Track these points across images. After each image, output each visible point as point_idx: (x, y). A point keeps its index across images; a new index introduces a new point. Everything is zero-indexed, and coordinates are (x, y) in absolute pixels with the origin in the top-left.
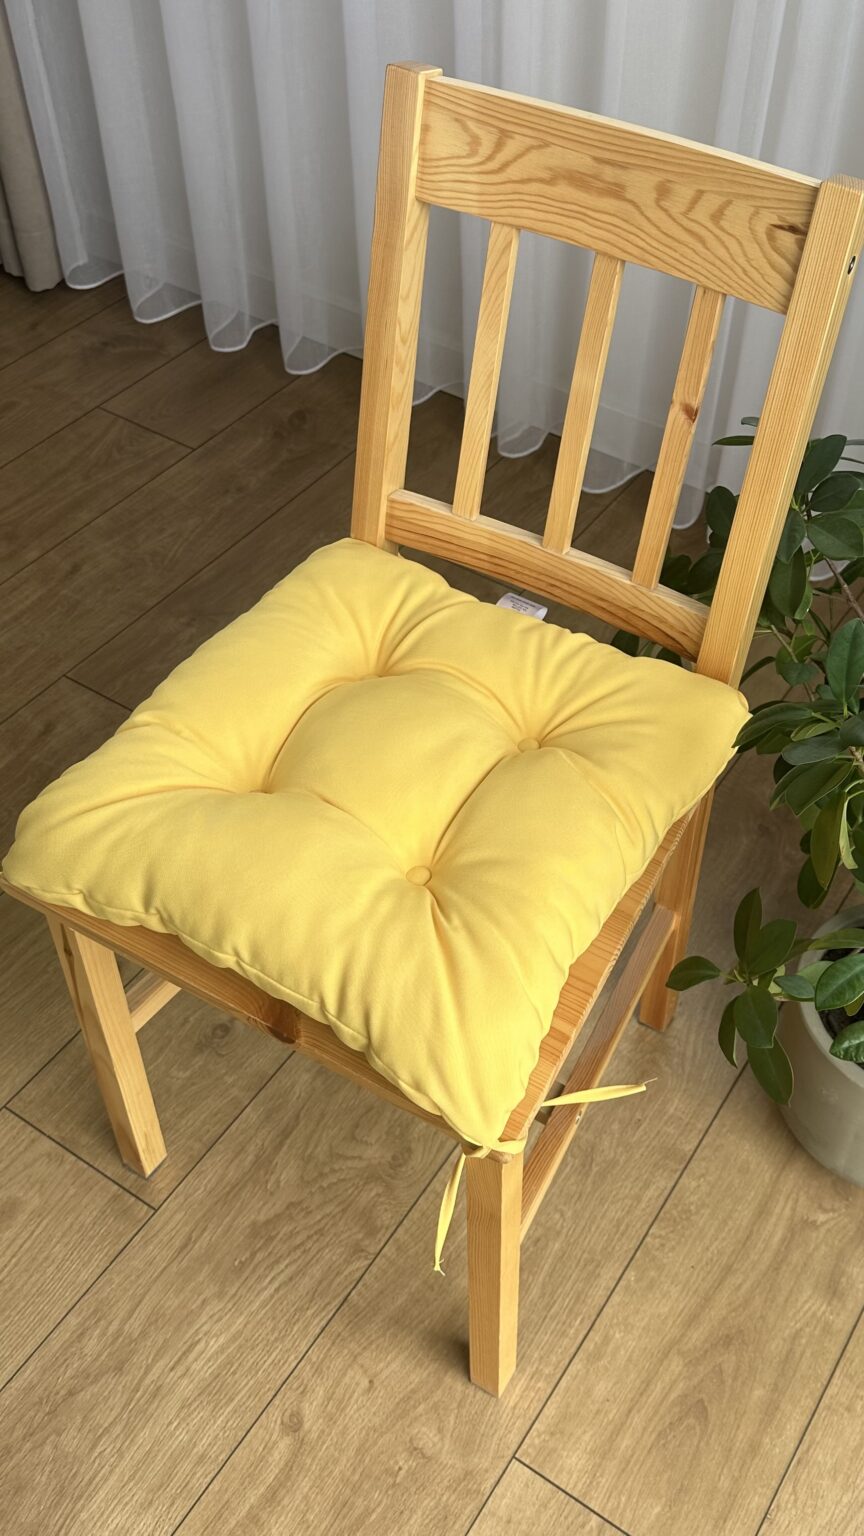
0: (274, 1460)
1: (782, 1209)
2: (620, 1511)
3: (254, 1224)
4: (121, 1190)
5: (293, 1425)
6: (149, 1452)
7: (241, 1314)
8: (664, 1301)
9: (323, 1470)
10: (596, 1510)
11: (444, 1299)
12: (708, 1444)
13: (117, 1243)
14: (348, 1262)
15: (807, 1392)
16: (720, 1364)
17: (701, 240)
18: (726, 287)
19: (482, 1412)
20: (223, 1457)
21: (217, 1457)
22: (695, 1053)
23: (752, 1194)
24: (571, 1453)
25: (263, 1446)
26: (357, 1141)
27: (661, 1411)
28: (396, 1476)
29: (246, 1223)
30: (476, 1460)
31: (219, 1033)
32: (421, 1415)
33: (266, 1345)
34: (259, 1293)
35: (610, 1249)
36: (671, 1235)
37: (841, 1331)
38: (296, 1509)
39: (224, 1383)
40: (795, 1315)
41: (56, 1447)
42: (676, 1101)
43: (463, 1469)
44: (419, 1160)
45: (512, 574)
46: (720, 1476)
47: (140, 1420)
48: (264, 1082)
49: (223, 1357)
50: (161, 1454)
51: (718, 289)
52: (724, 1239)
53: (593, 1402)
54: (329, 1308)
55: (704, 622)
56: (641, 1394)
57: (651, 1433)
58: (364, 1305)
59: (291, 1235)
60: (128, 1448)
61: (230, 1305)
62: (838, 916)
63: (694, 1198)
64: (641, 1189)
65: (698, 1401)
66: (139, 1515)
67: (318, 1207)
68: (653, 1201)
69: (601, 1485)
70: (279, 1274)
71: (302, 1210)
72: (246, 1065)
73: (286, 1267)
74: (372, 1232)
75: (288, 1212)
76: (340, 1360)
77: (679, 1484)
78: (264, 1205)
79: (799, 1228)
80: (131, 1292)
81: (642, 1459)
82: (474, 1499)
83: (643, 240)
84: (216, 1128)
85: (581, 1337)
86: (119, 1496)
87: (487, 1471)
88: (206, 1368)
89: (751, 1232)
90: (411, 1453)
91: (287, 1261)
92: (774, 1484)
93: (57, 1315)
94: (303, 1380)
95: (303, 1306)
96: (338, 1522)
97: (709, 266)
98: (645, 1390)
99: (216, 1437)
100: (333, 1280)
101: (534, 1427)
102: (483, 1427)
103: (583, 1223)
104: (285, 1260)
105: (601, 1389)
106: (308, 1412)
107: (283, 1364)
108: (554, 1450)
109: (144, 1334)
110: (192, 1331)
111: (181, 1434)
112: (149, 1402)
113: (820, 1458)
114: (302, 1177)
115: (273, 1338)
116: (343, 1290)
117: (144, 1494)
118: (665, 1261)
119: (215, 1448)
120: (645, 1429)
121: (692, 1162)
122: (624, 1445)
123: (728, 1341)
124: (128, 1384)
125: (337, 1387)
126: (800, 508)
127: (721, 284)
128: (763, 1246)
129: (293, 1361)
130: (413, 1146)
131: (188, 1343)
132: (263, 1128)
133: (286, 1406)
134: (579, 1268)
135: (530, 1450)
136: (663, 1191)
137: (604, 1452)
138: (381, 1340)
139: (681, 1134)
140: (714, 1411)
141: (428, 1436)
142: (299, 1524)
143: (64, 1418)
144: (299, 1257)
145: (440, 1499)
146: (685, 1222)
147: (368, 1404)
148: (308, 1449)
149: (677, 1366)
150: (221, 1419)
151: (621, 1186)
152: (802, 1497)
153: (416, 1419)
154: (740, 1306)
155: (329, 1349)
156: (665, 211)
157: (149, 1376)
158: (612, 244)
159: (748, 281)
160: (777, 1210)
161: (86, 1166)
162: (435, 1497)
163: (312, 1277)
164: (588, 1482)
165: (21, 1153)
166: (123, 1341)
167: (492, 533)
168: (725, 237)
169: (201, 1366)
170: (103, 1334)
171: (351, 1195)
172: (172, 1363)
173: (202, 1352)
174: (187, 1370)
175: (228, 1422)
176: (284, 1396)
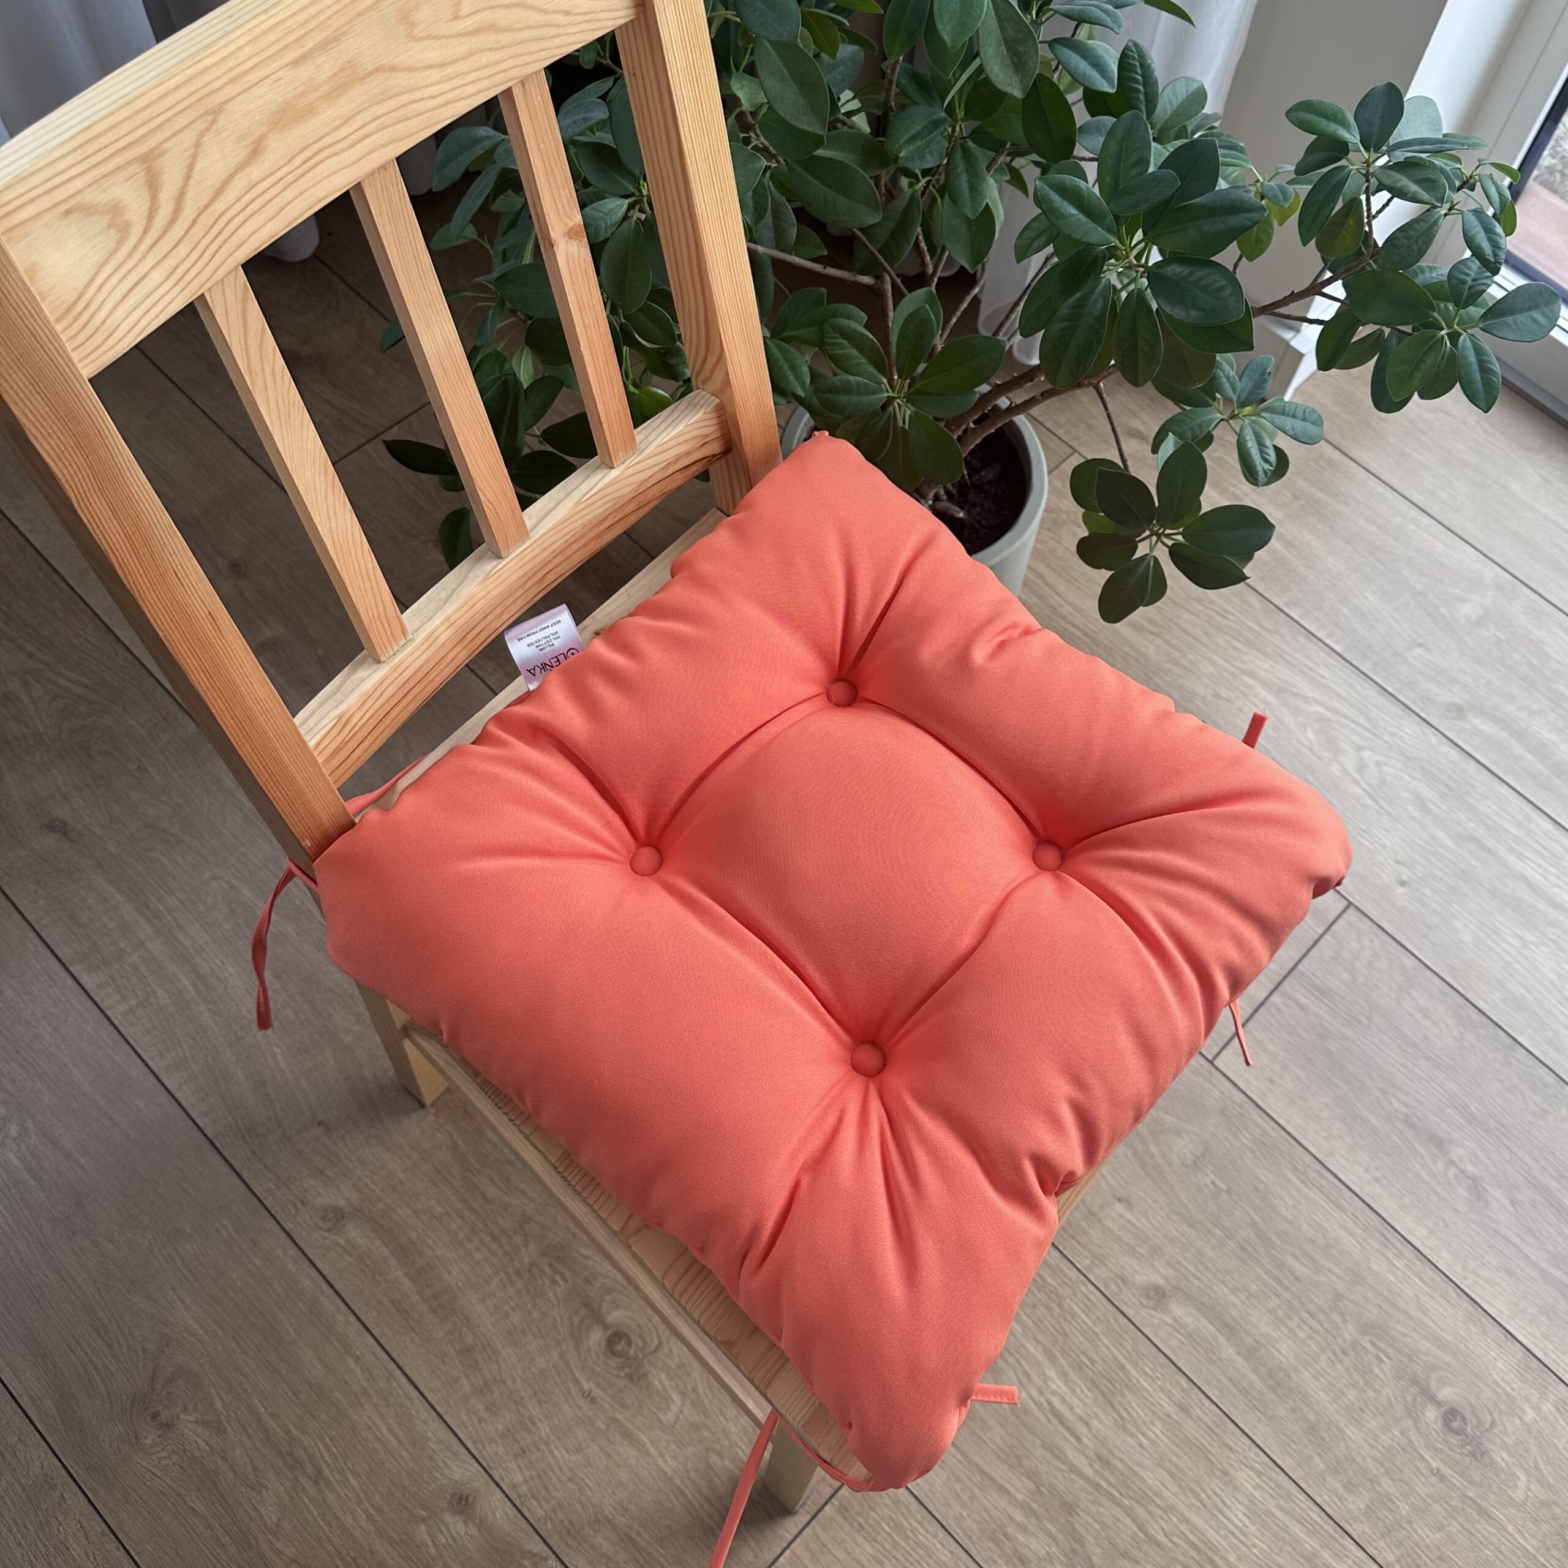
5: (1157, 1296)
6: (1170, 1473)
7: (1024, 1346)
9: (1207, 1268)
20: (1184, 1382)
21: (1184, 1389)
25: (1177, 1335)
28: (1220, 1189)
32: (1161, 1151)
33: (1065, 1319)
39: (1103, 1377)
47: (1133, 1483)
49: (1071, 1373)
50: (1177, 1461)
61: (1011, 1360)
76: (1092, 1232)
80: (976, 1490)
82: (1248, 1111)
88: (1084, 1397)
90: (1198, 1167)
94: (1109, 1278)
99: (1162, 1389)
107: (1089, 1299)
109: (1031, 1475)
110: (1036, 1411)
111: (1154, 1433)
112: (1114, 1470)
115: (1057, 1310)
119: (1173, 1391)
124: (1089, 1497)
125: (1120, 1239)
129: (1086, 1287)
131: (1051, 1416)
133: (1136, 1302)
141: (1183, 1147)
147: (1144, 1207)
148: (1184, 1282)
150: (1142, 1381)
153: (1164, 1157)
155: (1079, 1243)
157: (1083, 1469)
166: (1036, 1502)
169: (1081, 1403)
170: (1024, 1529)
172: (1072, 1439)
173: (1063, 1400)
174: (1081, 1419)
175: (1146, 1374)
176: (1125, 1303)
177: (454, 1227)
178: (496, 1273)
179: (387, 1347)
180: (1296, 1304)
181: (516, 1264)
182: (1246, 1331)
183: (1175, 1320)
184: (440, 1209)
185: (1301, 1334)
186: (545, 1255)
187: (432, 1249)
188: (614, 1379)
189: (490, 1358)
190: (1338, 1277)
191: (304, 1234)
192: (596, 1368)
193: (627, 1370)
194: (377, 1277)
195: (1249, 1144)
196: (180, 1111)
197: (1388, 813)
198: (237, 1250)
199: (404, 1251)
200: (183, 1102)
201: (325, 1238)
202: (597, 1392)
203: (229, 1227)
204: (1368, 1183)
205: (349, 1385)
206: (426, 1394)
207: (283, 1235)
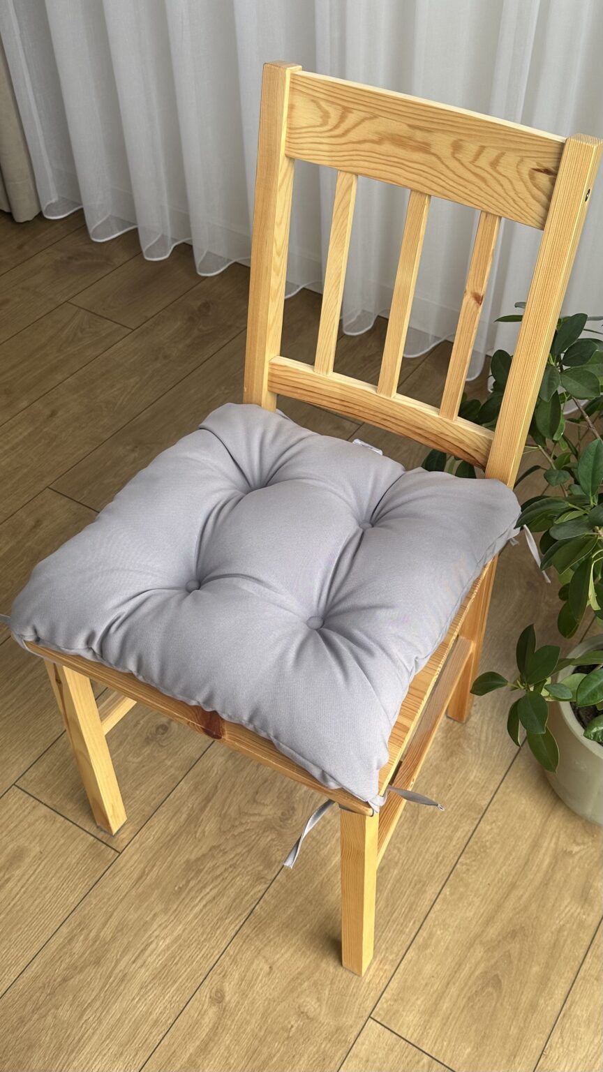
0: (205, 1023)
1: (549, 844)
2: (443, 1052)
3: (188, 861)
4: (96, 840)
5: (218, 998)
6: (119, 1019)
7: (180, 923)
8: (470, 908)
9: (239, 1028)
10: (426, 1051)
11: (320, 909)
12: (502, 1004)
13: (94, 876)
14: (253, 886)
15: (568, 968)
16: (509, 950)
17: (483, 180)
18: (502, 212)
19: (347, 986)
20: (171, 1021)
21: (166, 1021)
22: (487, 738)
23: (528, 833)
24: (409, 1013)
25: (198, 1013)
26: (257, 803)
27: (470, 983)
28: (289, 1032)
29: (182, 861)
30: (344, 1019)
31: (161, 731)
32: (305, 990)
33: (198, 944)
34: (192, 908)
35: (432, 873)
36: (473, 863)
37: (591, 925)
38: (221, 1056)
39: (169, 971)
40: (559, 915)
41: (55, 1017)
42: (475, 771)
43: (335, 1026)
44: (300, 815)
45: (356, 412)
46: (511, 1027)
47: (113, 997)
48: (193, 763)
49: (169, 953)
50: (126, 1022)
51: (496, 214)
52: (510, 865)
53: (423, 978)
54: (240, 918)
55: (490, 442)
56: (456, 972)
57: (463, 998)
58: (265, 915)
59: (214, 868)
60: (105, 1017)
61: (173, 917)
62: (583, 644)
63: (488, 837)
64: (452, 832)
65: (495, 976)
66: (114, 1062)
67: (231, 849)
68: (461, 840)
69: (430, 1034)
70: (206, 895)
71: (221, 851)
72: (179, 753)
73: (211, 890)
74: (269, 865)
75: (210, 853)
76: (249, 953)
77: (483, 1033)
78: (195, 847)
79: (561, 856)
80: (104, 909)
81: (457, 1015)
82: (343, 1047)
83: (444, 181)
84: (159, 796)
85: (414, 934)
86: (99, 1050)
87: (351, 1027)
88: (157, 961)
89: (528, 860)
90: (300, 1015)
91: (210, 887)
92: (548, 1031)
93: (53, 927)
94: (224, 968)
95: (222, 917)
96: (250, 1064)
97: (489, 198)
98: (458, 969)
99: (165, 1007)
100: (242, 899)
101: (383, 996)
102: (348, 998)
103: (413, 856)
104: (210, 885)
105: (428, 969)
106: (228, 990)
107: (210, 957)
108: (397, 1011)
109: (114, 938)
110: (147, 935)
111: (141, 1006)
112: (119, 985)
113: (578, 1013)
114: (220, 829)
115: (202, 939)
116: (250, 905)
117: (117, 1048)
118: (470, 881)
119: (165, 1015)
120: (459, 995)
121: (487, 812)
122: (444, 1008)
123: (514, 934)
124: (104, 973)
125: (247, 972)
126: (556, 364)
127: (498, 210)
128: (536, 869)
129: (217, 954)
130: (296, 806)
131: (145, 944)
132: (193, 795)
133: (213, 985)
134: (411, 887)
135: (380, 1012)
136: (467, 834)
137: (432, 1011)
138: (277, 939)
139: (478, 795)
140: (506, 983)
141: (311, 1004)
142: (223, 1066)
143: (60, 997)
144: (219, 884)
145: (320, 1047)
146: (483, 855)
147: (269, 983)
148: (229, 1015)
149: (480, 952)
150: (168, 995)
151: (438, 831)
152: (567, 1040)
153: (302, 992)
154: (522, 910)
155: (241, 946)
156: (459, 160)
157: (119, 967)
158: (422, 184)
159: (517, 208)
160: (546, 844)
161: (71, 824)
162: (316, 1045)
163: (228, 898)
164: (421, 1032)
165: (25, 816)
166: (100, 943)
167: (341, 384)
168: (500, 178)
169: (154, 960)
170: (86, 939)
171: (253, 840)
172: (133, 958)
173: (155, 950)
174: (145, 962)
175: (172, 998)
176: (211, 979)
182: (205, 1058)
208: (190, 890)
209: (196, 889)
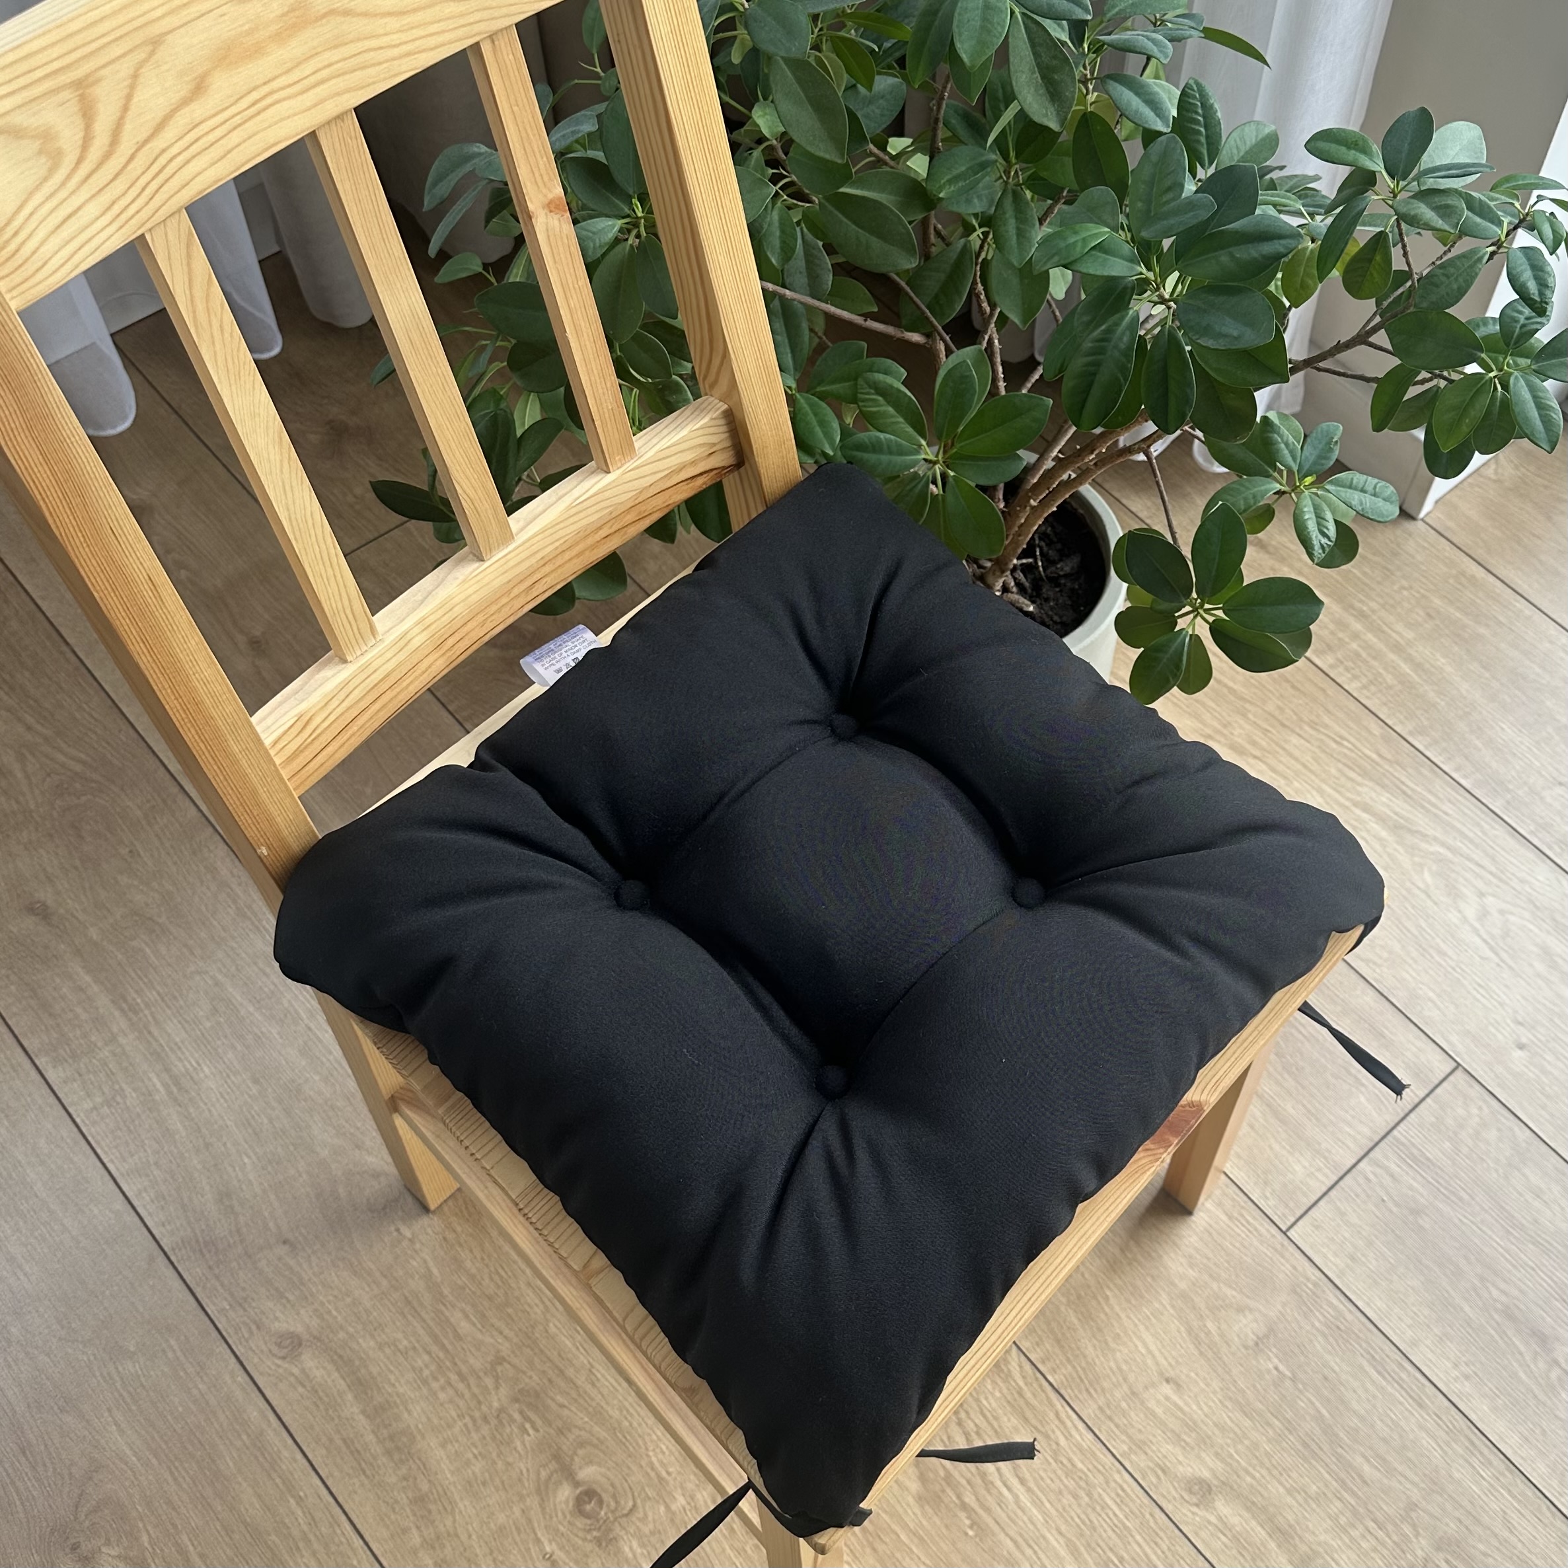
0: (1241, 1524)
2: (1358, 1137)
5: (1202, 1491)
7: (1044, 1538)
9: (1262, 1464)
25: (1220, 1536)
28: (1284, 1375)
30: (1281, 1276)
32: (1219, 1328)
33: (1094, 1509)
54: (1063, 1416)
58: (1069, 1367)
61: (1029, 1552)
76: (1132, 1414)
82: (1325, 1292)
90: (1260, 1349)
94: (1149, 1467)
100: (1027, 1403)
102: (1246, 1259)
107: (1124, 1490)
115: (1086, 1499)
116: (1043, 1391)
125: (1166, 1426)
129: (1122, 1476)
133: (1177, 1496)
135: (1280, 1212)
138: (1117, 1353)
141: (1245, 1326)
147: (1194, 1390)
148: (1235, 1478)
153: (1222, 1336)
162: (1314, 1335)
164: (1322, 1159)
176: (1164, 1496)
177: (420, 1363)
178: (461, 1416)
179: (334, 1490)
180: (1361, 1510)
181: (484, 1408)
182: (1300, 1537)
183: (1220, 1518)
184: (405, 1342)
185: (1364, 1545)
186: (517, 1400)
187: (393, 1385)
188: (580, 1542)
189: (445, 1509)
190: (1413, 1483)
191: (256, 1360)
192: (561, 1528)
193: (595, 1533)
194: (331, 1412)
195: (1324, 1329)
196: (136, 1219)
197: (1510, 967)
198: (182, 1374)
199: (362, 1385)
200: (140, 1210)
201: (279, 1366)
202: (560, 1555)
203: (176, 1347)
204: (1456, 1379)
205: (288, 1528)
206: (371, 1544)
207: (233, 1360)
208: (982, 1506)
209: (983, 1492)
